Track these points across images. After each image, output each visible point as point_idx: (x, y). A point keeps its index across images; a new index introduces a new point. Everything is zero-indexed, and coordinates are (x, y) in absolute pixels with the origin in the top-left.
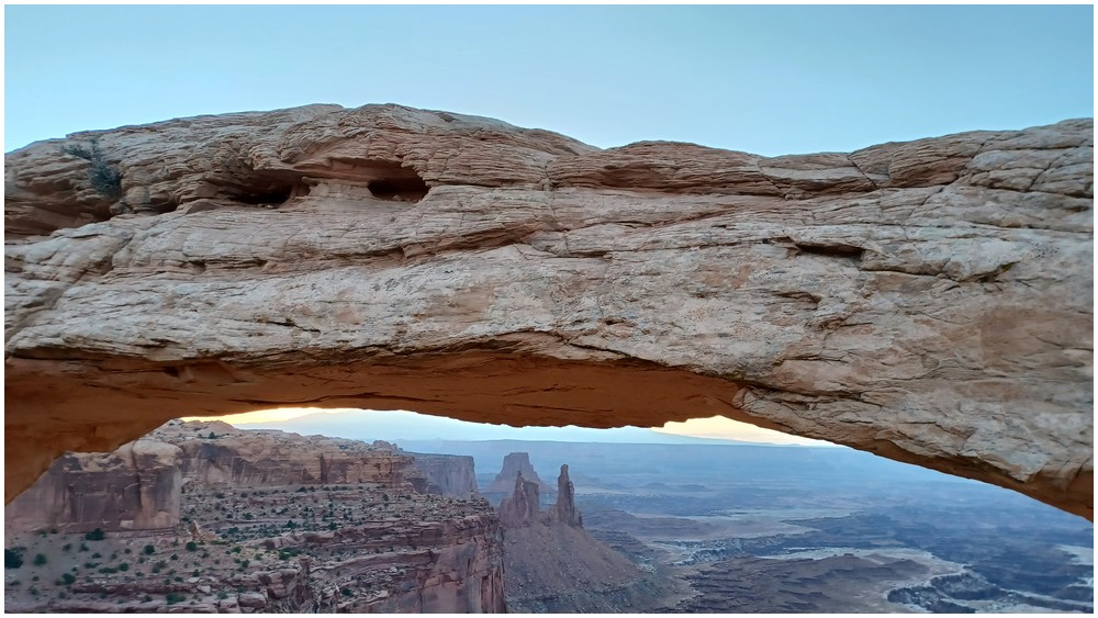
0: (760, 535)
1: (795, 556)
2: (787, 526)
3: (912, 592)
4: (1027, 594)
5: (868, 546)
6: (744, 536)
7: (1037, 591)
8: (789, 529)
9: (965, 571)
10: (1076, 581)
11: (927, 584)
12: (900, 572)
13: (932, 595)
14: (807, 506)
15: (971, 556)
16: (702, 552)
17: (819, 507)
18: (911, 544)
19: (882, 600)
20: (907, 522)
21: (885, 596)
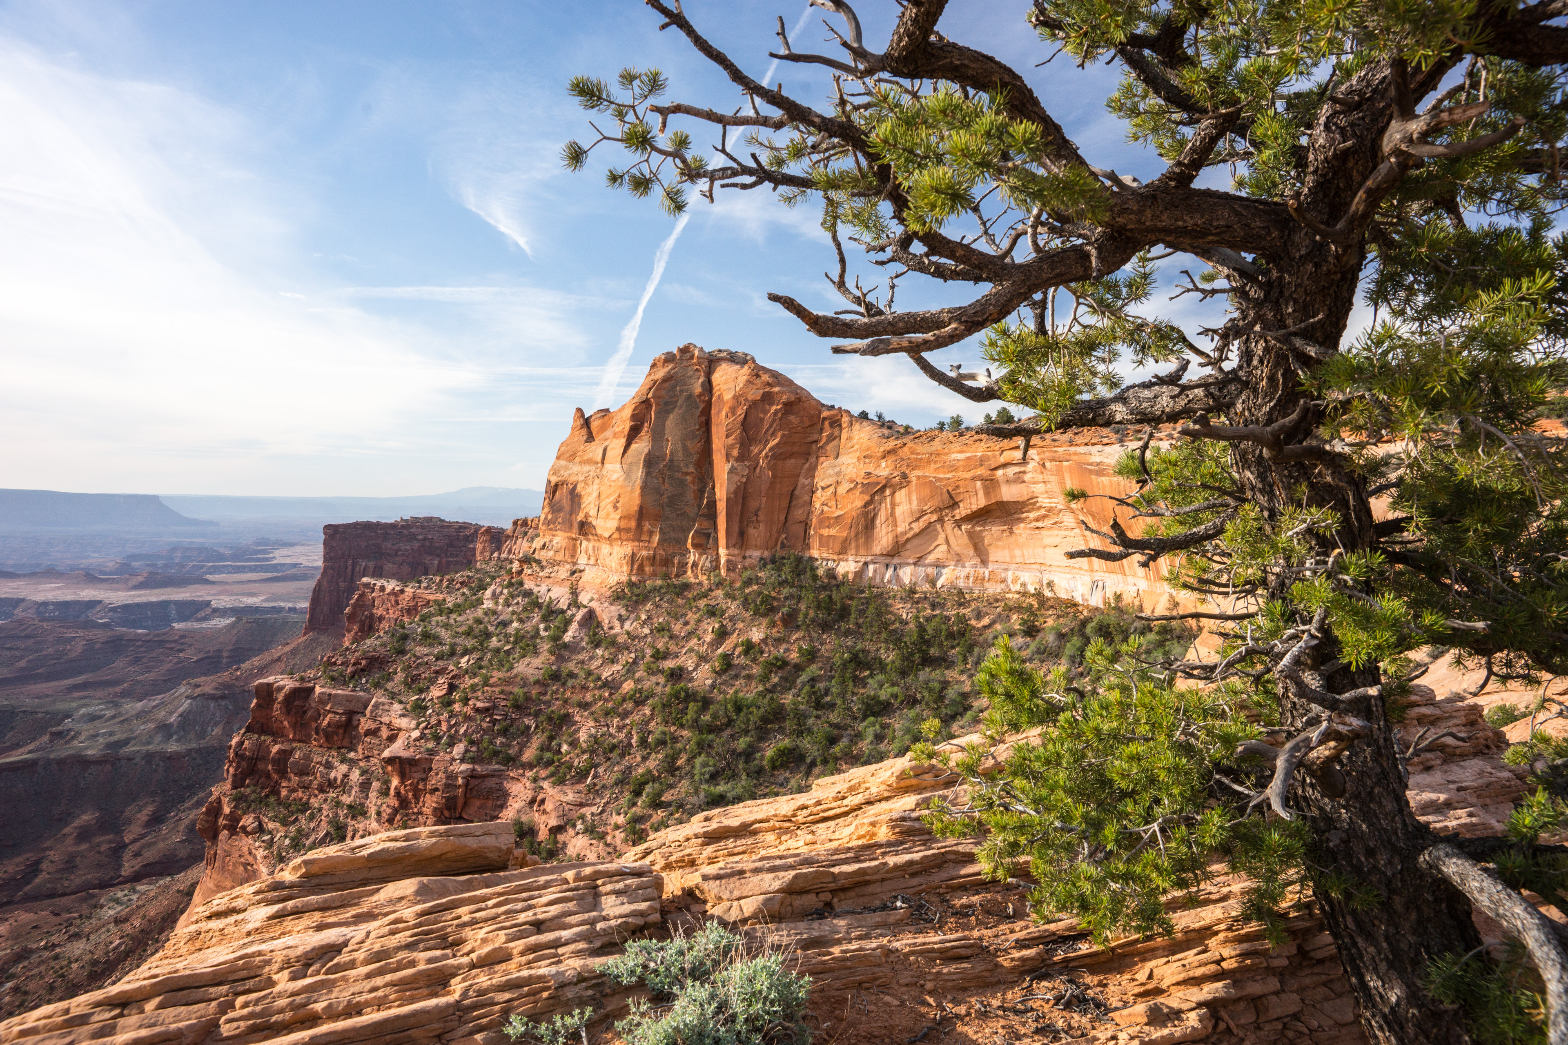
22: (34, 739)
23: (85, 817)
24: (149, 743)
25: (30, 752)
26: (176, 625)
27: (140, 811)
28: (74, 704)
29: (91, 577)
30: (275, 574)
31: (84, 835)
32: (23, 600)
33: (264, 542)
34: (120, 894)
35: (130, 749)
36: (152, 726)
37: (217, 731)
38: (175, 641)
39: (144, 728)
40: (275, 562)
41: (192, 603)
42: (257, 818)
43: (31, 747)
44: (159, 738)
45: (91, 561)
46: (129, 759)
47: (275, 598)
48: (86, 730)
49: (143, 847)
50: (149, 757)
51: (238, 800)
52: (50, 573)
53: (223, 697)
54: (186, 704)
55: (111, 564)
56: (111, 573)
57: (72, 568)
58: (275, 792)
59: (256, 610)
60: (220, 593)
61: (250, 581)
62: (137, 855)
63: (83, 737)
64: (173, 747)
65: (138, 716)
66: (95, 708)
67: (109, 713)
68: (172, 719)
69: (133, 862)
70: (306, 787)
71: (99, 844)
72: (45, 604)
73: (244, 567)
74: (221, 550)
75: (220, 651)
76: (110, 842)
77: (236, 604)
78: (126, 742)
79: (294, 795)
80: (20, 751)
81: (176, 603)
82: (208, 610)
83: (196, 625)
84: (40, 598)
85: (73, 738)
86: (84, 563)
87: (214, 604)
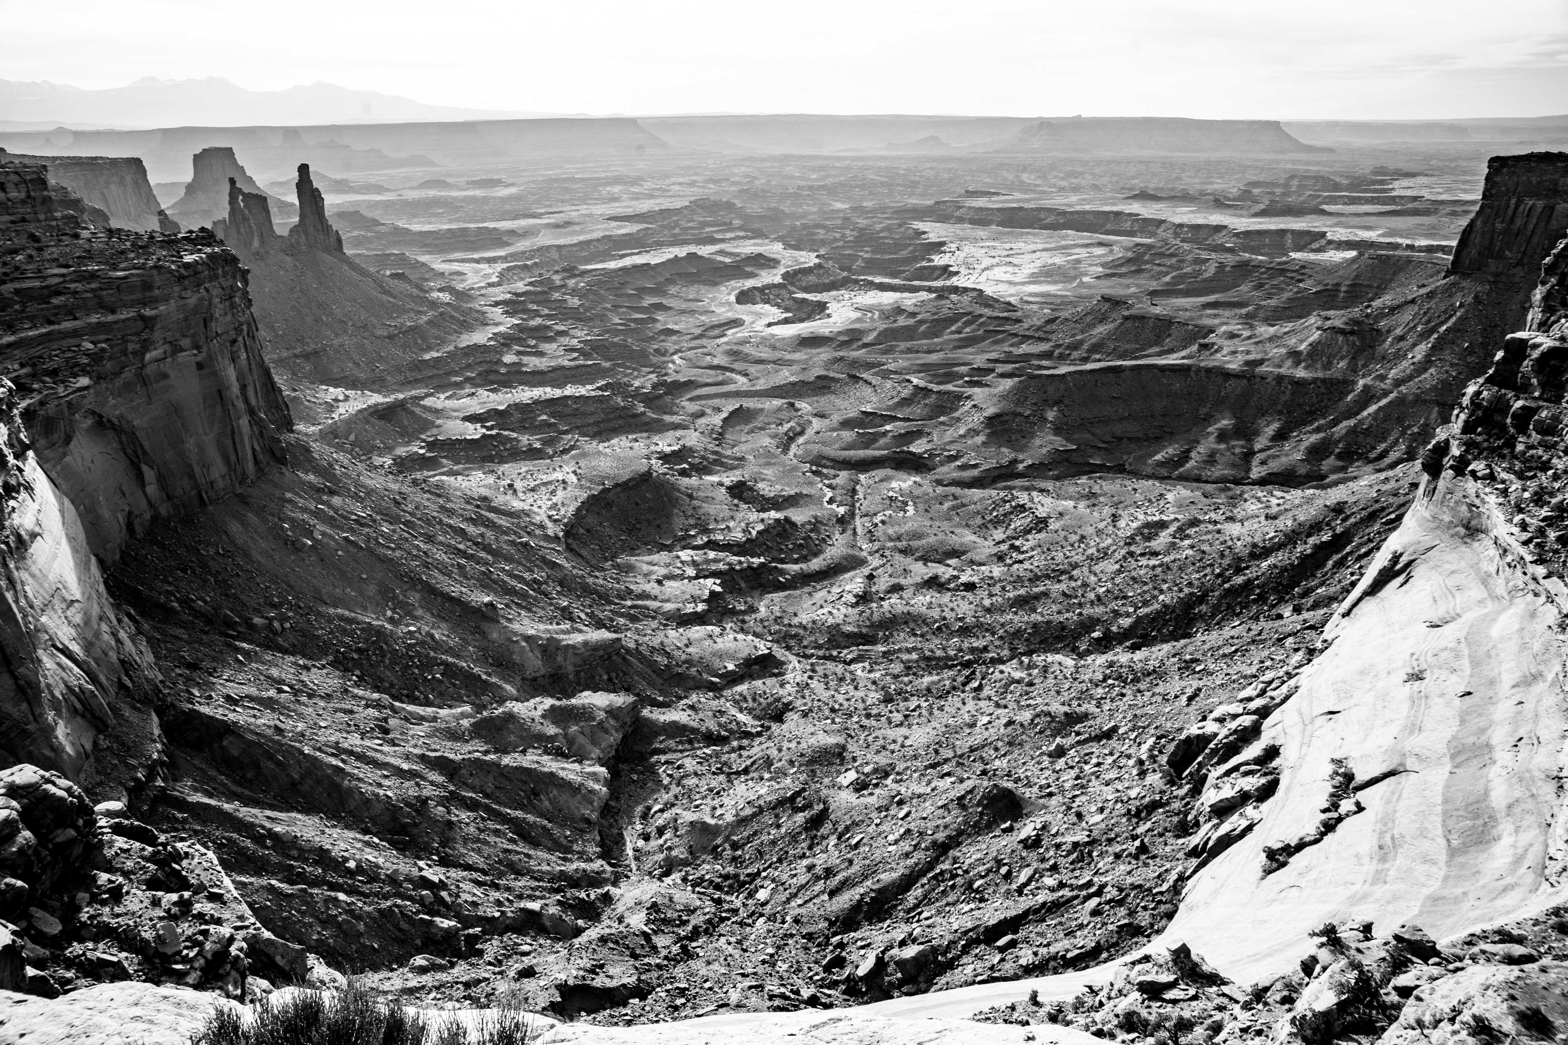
0: (582, 238)
1: (627, 262)
2: (614, 224)
3: (761, 290)
4: (878, 280)
5: (712, 241)
6: (561, 241)
7: (885, 275)
8: (619, 227)
9: (817, 261)
10: (923, 259)
11: (778, 280)
12: (749, 269)
13: (783, 292)
14: (637, 197)
15: (823, 243)
16: (509, 269)
17: (651, 197)
18: (759, 234)
19: (729, 304)
20: (754, 208)
21: (733, 298)
22: (1185, 347)
23: (1225, 422)
24: (1280, 366)
25: (1183, 358)
26: (1293, 255)
27: (1268, 425)
28: (1217, 321)
29: (1219, 203)
30: (1393, 208)
31: (1222, 436)
32: (1164, 221)
33: (1381, 171)
34: (1260, 494)
35: (1264, 369)
36: (1283, 351)
37: (1342, 364)
38: (1296, 271)
39: (1276, 352)
40: (1394, 194)
41: (1308, 233)
42: (1489, 466)
43: (1184, 353)
44: (1289, 363)
45: (1216, 186)
46: (1263, 378)
47: (1392, 233)
48: (1228, 346)
49: (1269, 457)
50: (1280, 378)
51: (1469, 445)
52: (1185, 198)
53: (1352, 333)
54: (1316, 335)
55: (1235, 190)
56: (1234, 200)
57: (1202, 193)
58: (1511, 444)
59: (1372, 245)
60: (1336, 225)
61: (1367, 214)
62: (1263, 463)
63: (1225, 352)
64: (1301, 373)
65: (1271, 339)
66: (1234, 327)
67: (1246, 333)
68: (1302, 347)
69: (1260, 469)
70: (1548, 447)
71: (1234, 447)
72: (1181, 226)
73: (1360, 198)
74: (1337, 179)
75: (1338, 285)
76: (1242, 447)
77: (1352, 238)
78: (1261, 362)
79: (1532, 452)
80: (1175, 355)
81: (1293, 232)
82: (1323, 242)
83: (1312, 256)
84: (1177, 220)
85: (1217, 351)
86: (1210, 188)
87: (1329, 236)
